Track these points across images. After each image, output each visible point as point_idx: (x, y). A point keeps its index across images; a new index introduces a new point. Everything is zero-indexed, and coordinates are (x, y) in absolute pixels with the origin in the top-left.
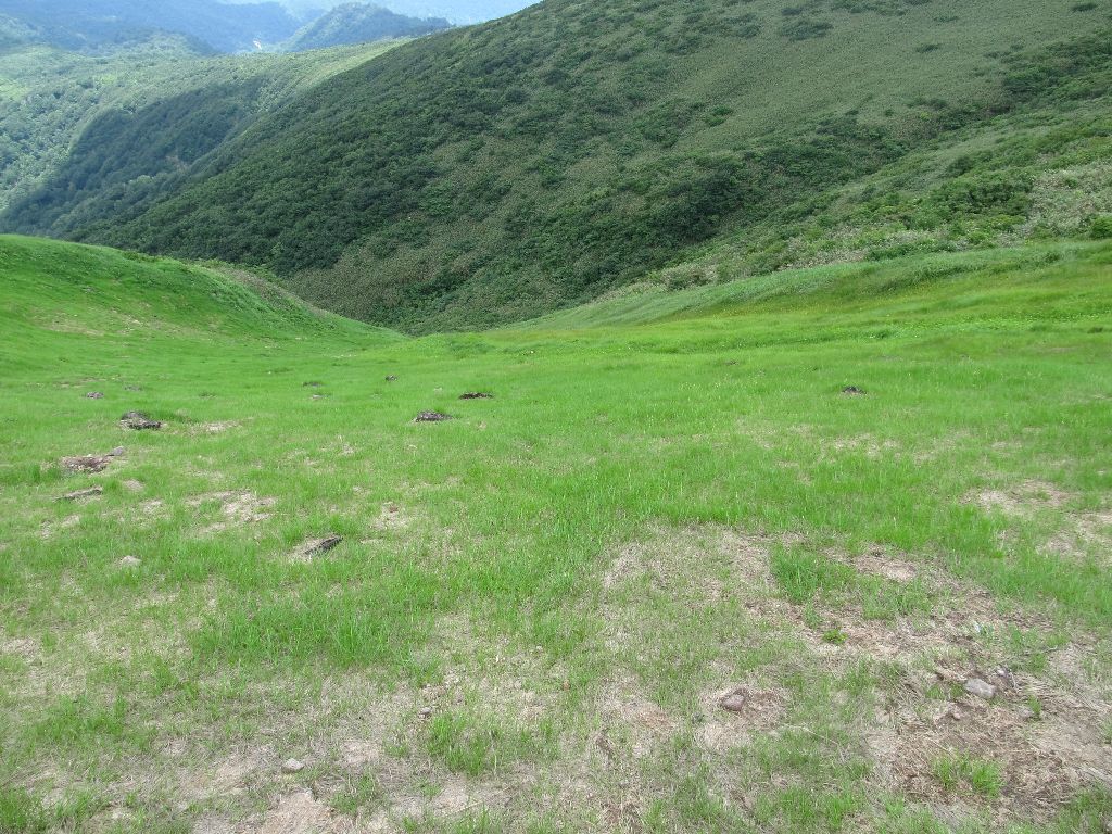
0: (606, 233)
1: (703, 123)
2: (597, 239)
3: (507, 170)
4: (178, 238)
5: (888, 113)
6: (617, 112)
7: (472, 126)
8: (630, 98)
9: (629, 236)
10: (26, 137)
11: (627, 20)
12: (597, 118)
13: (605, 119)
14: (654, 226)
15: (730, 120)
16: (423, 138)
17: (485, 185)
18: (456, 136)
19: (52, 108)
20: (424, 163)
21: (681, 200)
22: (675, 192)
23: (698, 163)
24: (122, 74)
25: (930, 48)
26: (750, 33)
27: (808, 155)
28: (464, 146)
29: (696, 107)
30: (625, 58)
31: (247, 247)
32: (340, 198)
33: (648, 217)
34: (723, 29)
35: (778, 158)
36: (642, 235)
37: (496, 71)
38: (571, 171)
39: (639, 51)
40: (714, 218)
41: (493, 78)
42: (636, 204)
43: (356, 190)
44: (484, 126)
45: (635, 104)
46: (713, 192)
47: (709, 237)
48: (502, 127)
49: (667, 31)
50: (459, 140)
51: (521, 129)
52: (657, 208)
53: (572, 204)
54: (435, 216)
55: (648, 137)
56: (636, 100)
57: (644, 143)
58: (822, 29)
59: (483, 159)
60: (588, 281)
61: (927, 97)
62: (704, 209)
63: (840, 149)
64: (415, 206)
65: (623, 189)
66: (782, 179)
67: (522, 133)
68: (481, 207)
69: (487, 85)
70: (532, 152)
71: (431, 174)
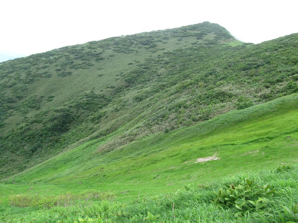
0: (33, 136)
1: (46, 101)
2: (30, 139)
5: (102, 91)
6: (14, 102)
8: (18, 97)
9: (41, 136)
11: (6, 76)
12: (9, 104)
13: (12, 104)
14: (50, 130)
15: (55, 99)
21: (56, 122)
22: (52, 120)
23: (55, 111)
25: (101, 75)
26: (49, 76)
27: (87, 104)
29: (42, 97)
30: (11, 86)
33: (46, 128)
34: (40, 76)
35: (79, 106)
36: (46, 134)
38: (6, 121)
39: (14, 84)
40: (68, 124)
42: (39, 126)
45: (20, 99)
46: (65, 118)
47: (68, 130)
49: (21, 78)
52: (49, 126)
53: (13, 131)
55: (30, 107)
56: (20, 98)
57: (30, 109)
58: (70, 73)
60: (33, 152)
61: (109, 86)
62: (64, 123)
63: (95, 101)
65: (32, 123)
66: (82, 111)
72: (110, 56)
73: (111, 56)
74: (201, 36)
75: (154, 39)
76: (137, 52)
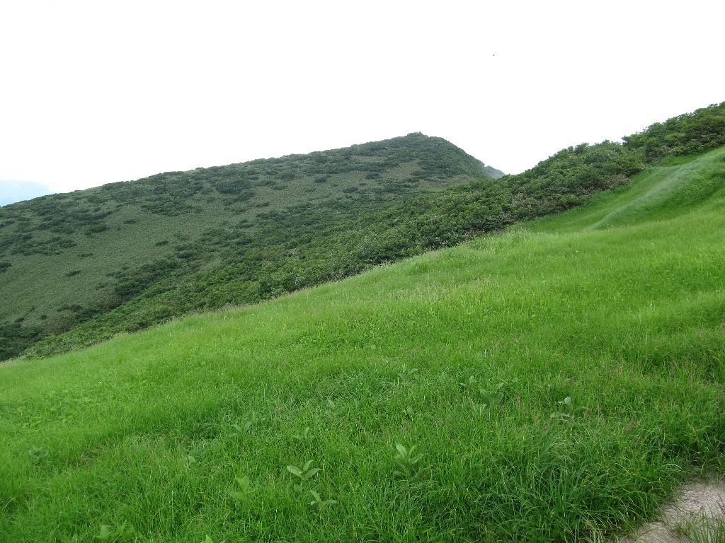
5: (44, 318)
25: (74, 273)
58: (4, 267)
61: (70, 304)
72: (125, 223)
73: (129, 222)
74: (379, 171)
75: (257, 178)
76: (199, 211)
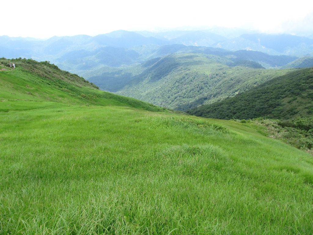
3: (300, 107)
4: (215, 111)
7: (295, 94)
10: (207, 84)
16: (281, 95)
17: (292, 110)
18: (290, 96)
19: (215, 78)
20: (278, 102)
24: (233, 71)
28: (291, 99)
31: (228, 116)
32: (254, 108)
37: (310, 79)
41: (308, 81)
43: (259, 106)
44: (298, 94)
48: (304, 95)
50: (290, 97)
51: (308, 96)
54: (275, 116)
59: (295, 103)
64: (270, 113)
67: (308, 97)
68: (288, 116)
69: (305, 83)
70: (309, 103)
71: (278, 105)
